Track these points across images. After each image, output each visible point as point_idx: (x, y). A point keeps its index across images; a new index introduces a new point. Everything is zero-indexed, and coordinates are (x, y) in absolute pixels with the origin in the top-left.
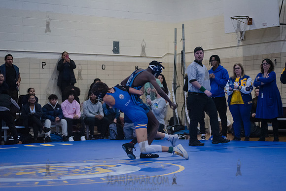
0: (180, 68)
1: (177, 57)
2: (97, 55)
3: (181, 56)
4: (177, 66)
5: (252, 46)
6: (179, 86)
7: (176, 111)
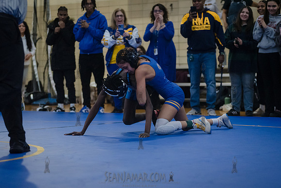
0: (43, 13)
4: (38, 10)
6: (41, 38)
7: (36, 73)
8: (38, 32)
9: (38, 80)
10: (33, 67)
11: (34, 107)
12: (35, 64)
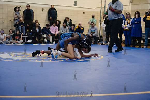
1: (102, 9)
2: (67, 6)
3: (104, 8)
4: (102, 13)
5: (136, 5)
6: (102, 22)
7: (100, 33)
8: (101, 20)
9: (101, 35)
10: (99, 31)
11: (99, 44)
12: (100, 30)
